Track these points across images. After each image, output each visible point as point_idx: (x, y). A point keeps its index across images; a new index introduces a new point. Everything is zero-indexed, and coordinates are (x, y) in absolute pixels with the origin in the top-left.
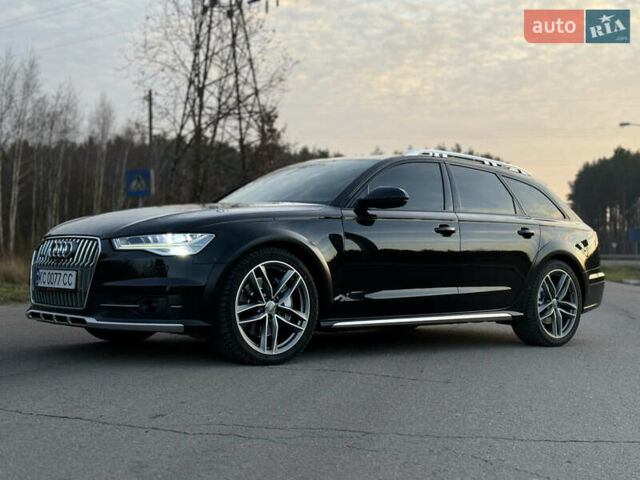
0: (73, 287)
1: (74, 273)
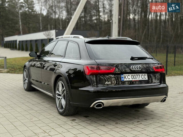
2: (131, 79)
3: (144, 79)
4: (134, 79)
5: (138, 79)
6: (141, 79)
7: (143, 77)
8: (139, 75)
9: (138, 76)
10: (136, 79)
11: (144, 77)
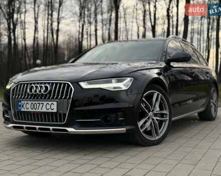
0: (55, 110)
1: (55, 103)
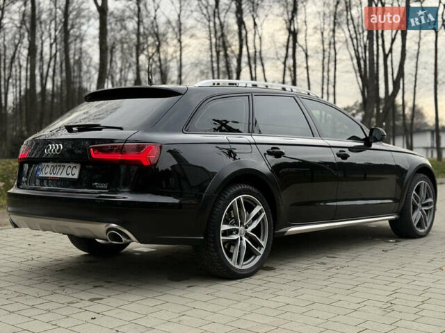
2: (48, 175)
3: (70, 176)
4: (52, 175)
5: (59, 176)
6: (64, 175)
7: (69, 171)
8: (64, 166)
9: (62, 168)
10: (55, 176)
11: (72, 172)
